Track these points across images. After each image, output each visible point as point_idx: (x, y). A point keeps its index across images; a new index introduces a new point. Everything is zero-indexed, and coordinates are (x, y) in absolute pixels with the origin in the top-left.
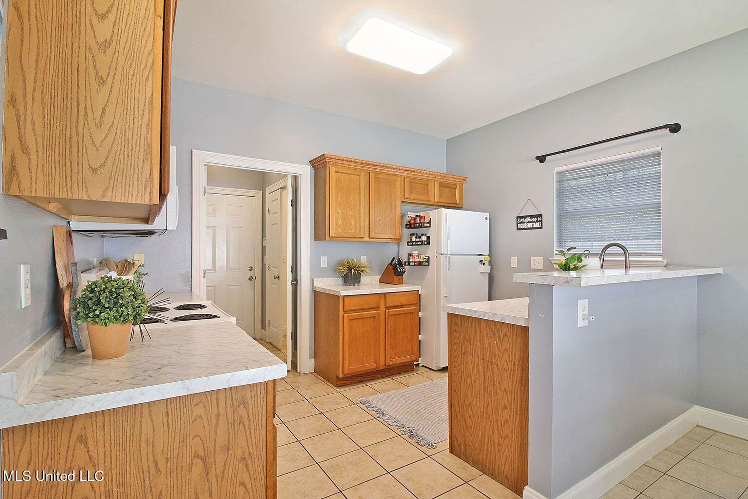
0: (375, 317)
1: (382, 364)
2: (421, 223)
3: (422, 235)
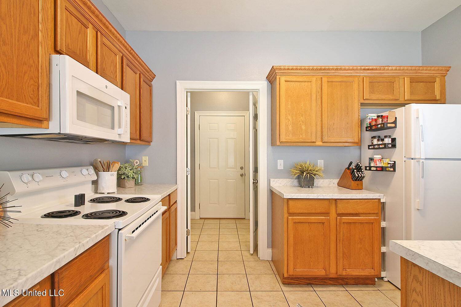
0: (323, 223)
1: (332, 272)
2: (383, 124)
3: (386, 137)
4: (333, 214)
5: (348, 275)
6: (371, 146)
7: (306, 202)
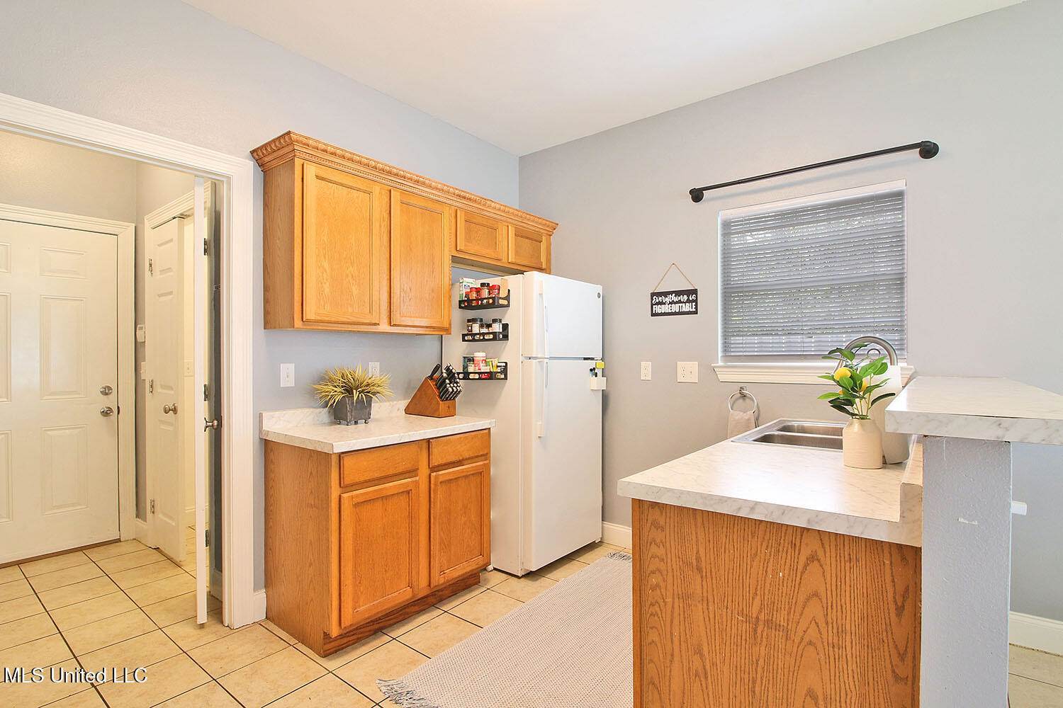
0: (408, 492)
1: (422, 588)
2: (493, 299)
3: (495, 321)
4: (424, 471)
5: (448, 581)
6: (467, 335)
7: (377, 454)
